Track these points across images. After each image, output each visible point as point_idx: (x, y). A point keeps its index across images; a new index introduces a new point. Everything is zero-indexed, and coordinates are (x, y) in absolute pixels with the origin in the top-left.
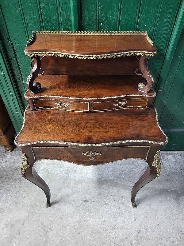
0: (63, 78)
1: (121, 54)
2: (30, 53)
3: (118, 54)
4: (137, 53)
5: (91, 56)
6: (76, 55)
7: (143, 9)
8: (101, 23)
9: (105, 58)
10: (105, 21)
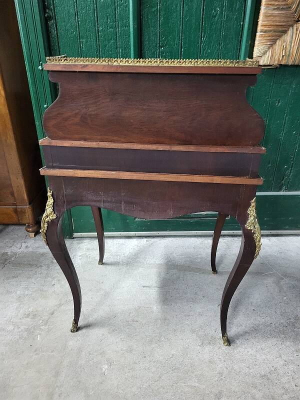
7: (205, 33)
10: (166, 45)
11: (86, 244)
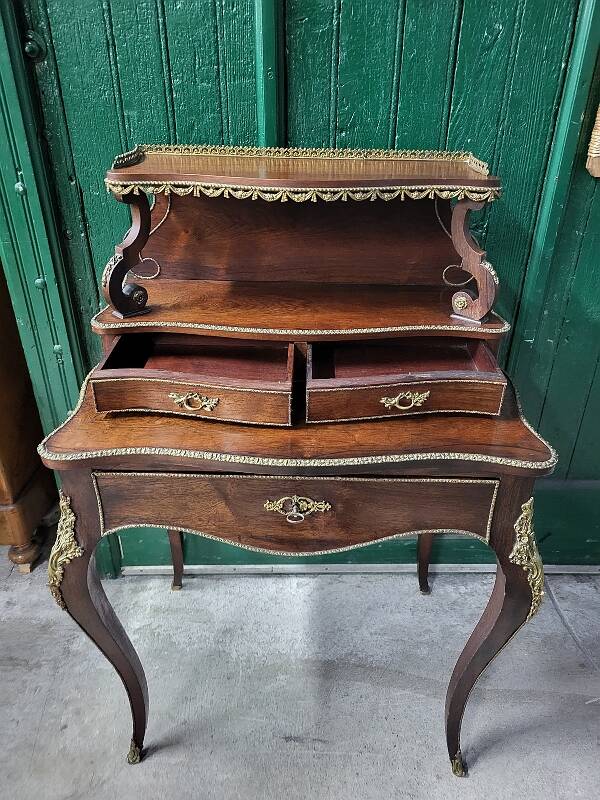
0: (217, 286)
1: (393, 191)
2: (121, 183)
3: (383, 192)
4: (441, 191)
5: (302, 193)
6: (258, 188)
7: (459, 93)
8: (341, 132)
9: (344, 199)
10: (353, 125)
11: (152, 592)
